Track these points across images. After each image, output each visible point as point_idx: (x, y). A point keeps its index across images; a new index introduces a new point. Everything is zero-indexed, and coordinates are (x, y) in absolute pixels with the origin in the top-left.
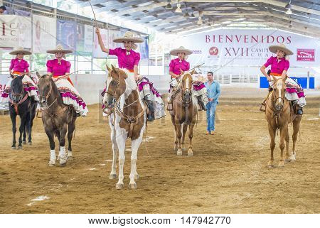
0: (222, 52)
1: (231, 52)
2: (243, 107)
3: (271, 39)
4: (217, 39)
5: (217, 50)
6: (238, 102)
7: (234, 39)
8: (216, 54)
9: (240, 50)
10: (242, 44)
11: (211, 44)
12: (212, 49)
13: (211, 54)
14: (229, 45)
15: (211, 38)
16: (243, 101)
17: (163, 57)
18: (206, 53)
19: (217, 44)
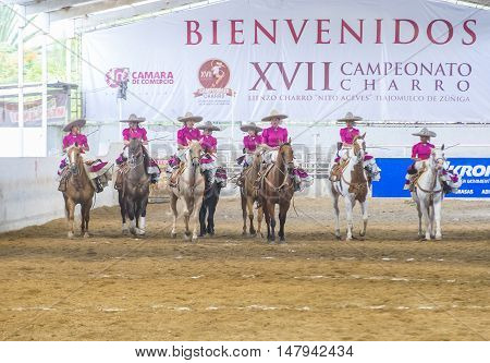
0: (241, 78)
1: (273, 75)
2: (323, 264)
3: (406, 31)
4: (224, 32)
5: (225, 70)
6: (304, 245)
7: (283, 33)
8: (224, 83)
9: (304, 68)
10: (308, 50)
11: (205, 51)
12: (207, 66)
13: (206, 83)
14: (264, 52)
15: (206, 31)
16: (319, 243)
17: (44, 98)
18: (189, 80)
19: (223, 52)
